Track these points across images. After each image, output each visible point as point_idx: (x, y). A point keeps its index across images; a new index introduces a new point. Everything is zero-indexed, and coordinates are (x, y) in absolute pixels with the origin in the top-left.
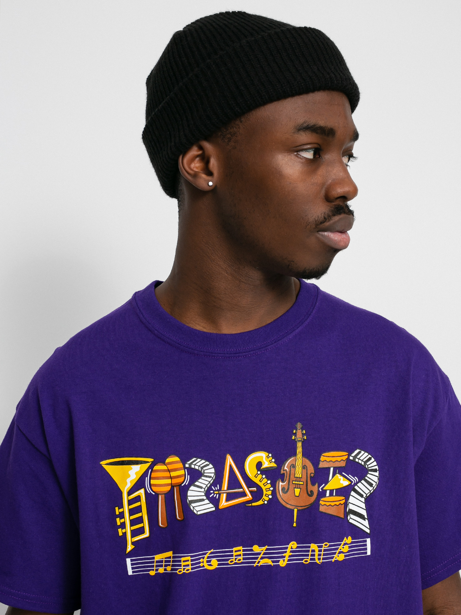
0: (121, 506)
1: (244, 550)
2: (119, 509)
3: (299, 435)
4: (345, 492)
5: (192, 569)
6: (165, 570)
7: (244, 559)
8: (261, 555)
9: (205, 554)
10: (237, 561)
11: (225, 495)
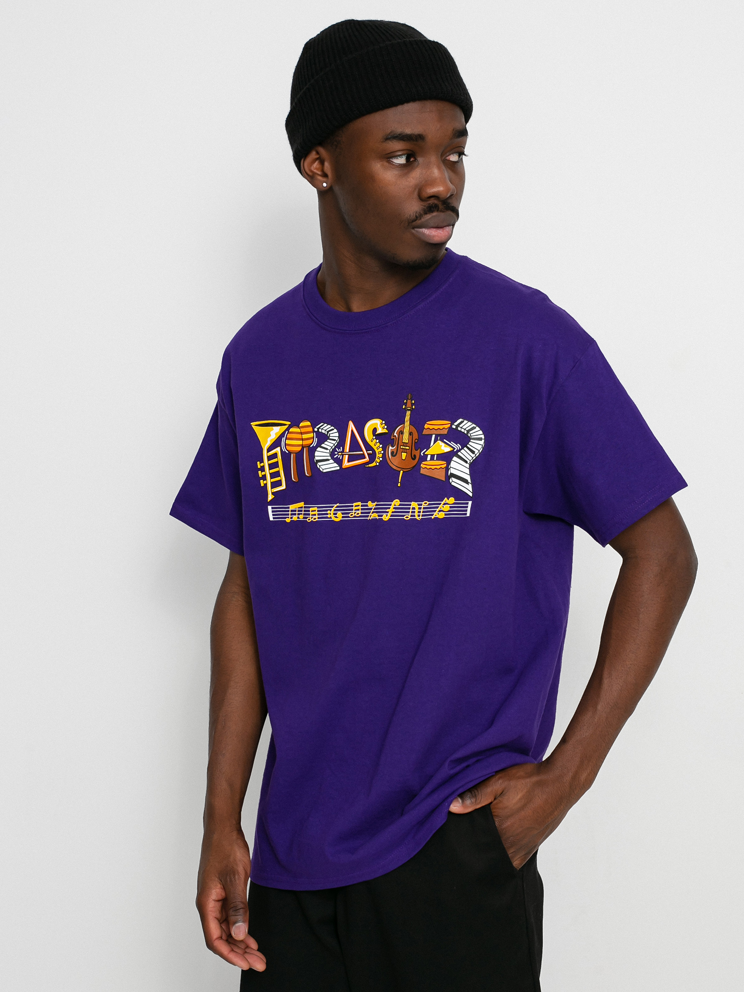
0: (262, 461)
1: (362, 506)
2: (260, 463)
3: (409, 404)
4: (447, 457)
5: (319, 518)
6: (298, 518)
7: (362, 513)
8: (372, 510)
9: (332, 507)
10: (356, 515)
11: (347, 456)
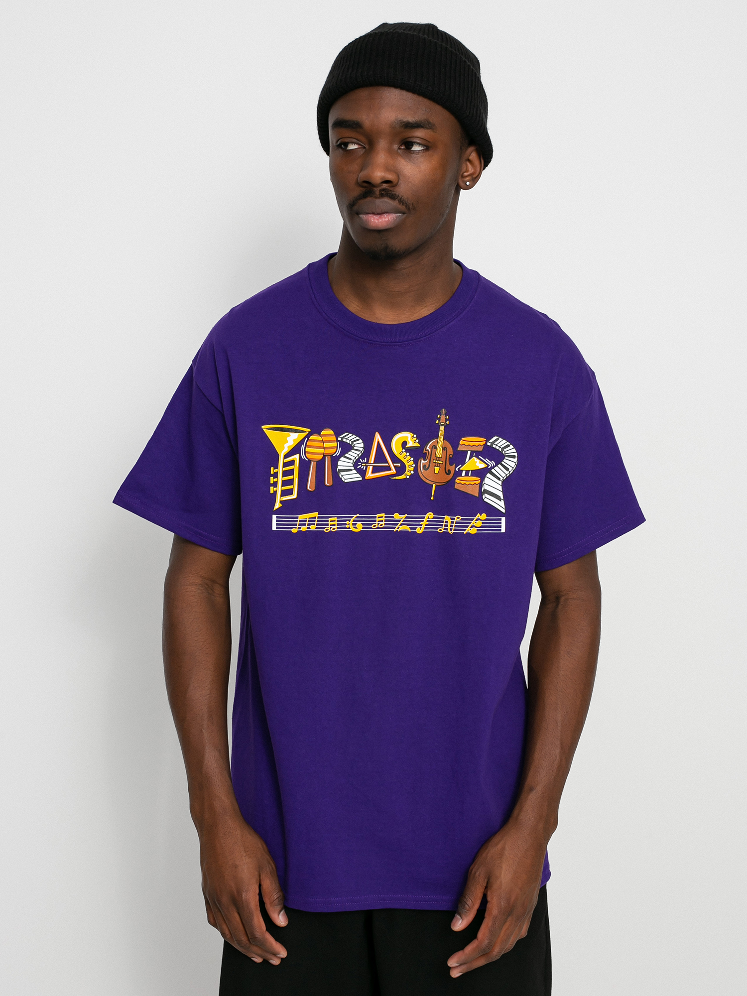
0: (276, 467)
2: (274, 469)
3: (443, 419)
6: (309, 528)
8: (401, 522)
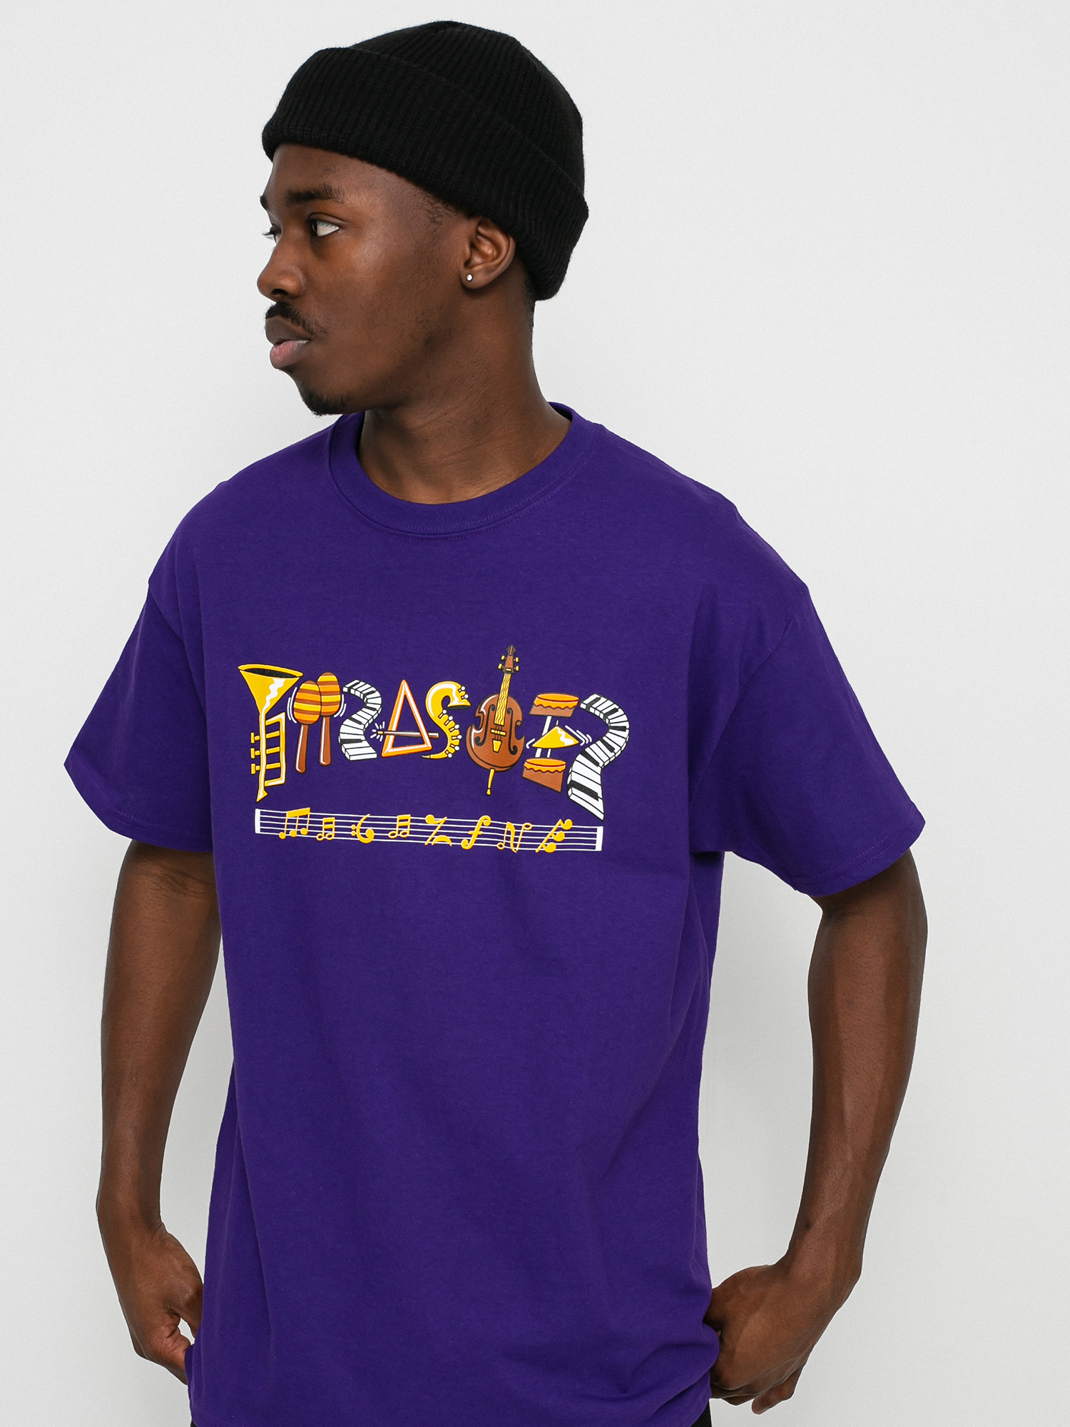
0: (257, 732)
1: (412, 821)
2: (255, 735)
3: (509, 663)
4: (567, 755)
5: (336, 836)
6: (299, 833)
7: (411, 832)
8: (437, 830)
9: (359, 819)
10: (400, 835)
11: (392, 737)
